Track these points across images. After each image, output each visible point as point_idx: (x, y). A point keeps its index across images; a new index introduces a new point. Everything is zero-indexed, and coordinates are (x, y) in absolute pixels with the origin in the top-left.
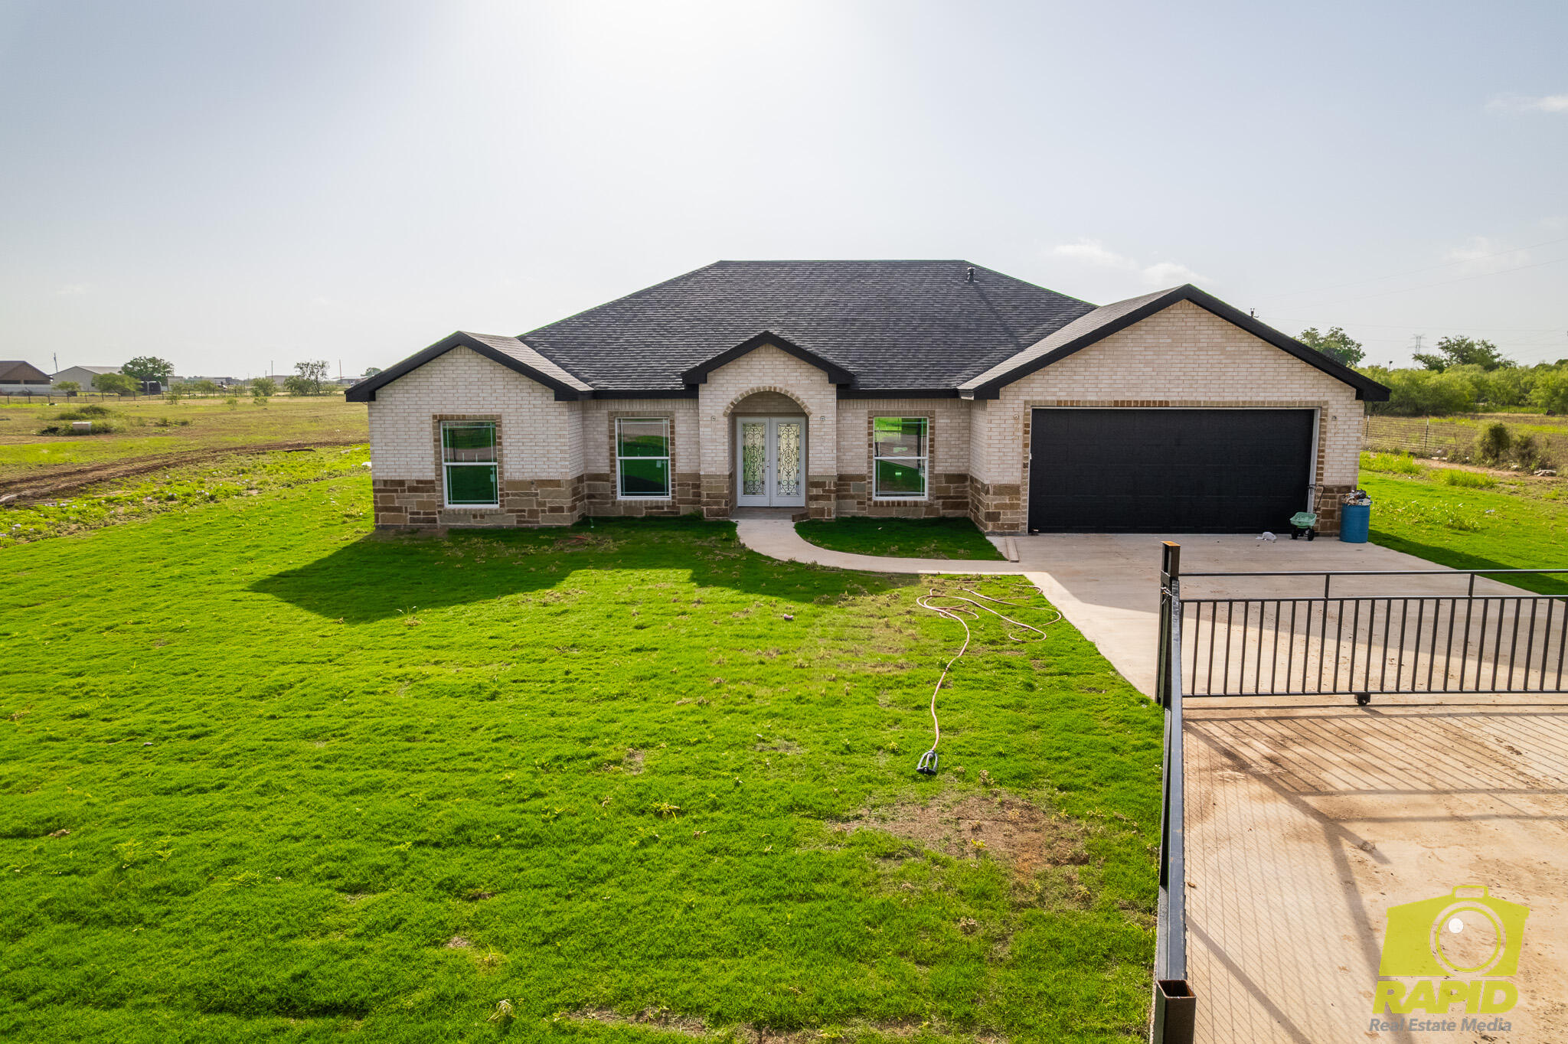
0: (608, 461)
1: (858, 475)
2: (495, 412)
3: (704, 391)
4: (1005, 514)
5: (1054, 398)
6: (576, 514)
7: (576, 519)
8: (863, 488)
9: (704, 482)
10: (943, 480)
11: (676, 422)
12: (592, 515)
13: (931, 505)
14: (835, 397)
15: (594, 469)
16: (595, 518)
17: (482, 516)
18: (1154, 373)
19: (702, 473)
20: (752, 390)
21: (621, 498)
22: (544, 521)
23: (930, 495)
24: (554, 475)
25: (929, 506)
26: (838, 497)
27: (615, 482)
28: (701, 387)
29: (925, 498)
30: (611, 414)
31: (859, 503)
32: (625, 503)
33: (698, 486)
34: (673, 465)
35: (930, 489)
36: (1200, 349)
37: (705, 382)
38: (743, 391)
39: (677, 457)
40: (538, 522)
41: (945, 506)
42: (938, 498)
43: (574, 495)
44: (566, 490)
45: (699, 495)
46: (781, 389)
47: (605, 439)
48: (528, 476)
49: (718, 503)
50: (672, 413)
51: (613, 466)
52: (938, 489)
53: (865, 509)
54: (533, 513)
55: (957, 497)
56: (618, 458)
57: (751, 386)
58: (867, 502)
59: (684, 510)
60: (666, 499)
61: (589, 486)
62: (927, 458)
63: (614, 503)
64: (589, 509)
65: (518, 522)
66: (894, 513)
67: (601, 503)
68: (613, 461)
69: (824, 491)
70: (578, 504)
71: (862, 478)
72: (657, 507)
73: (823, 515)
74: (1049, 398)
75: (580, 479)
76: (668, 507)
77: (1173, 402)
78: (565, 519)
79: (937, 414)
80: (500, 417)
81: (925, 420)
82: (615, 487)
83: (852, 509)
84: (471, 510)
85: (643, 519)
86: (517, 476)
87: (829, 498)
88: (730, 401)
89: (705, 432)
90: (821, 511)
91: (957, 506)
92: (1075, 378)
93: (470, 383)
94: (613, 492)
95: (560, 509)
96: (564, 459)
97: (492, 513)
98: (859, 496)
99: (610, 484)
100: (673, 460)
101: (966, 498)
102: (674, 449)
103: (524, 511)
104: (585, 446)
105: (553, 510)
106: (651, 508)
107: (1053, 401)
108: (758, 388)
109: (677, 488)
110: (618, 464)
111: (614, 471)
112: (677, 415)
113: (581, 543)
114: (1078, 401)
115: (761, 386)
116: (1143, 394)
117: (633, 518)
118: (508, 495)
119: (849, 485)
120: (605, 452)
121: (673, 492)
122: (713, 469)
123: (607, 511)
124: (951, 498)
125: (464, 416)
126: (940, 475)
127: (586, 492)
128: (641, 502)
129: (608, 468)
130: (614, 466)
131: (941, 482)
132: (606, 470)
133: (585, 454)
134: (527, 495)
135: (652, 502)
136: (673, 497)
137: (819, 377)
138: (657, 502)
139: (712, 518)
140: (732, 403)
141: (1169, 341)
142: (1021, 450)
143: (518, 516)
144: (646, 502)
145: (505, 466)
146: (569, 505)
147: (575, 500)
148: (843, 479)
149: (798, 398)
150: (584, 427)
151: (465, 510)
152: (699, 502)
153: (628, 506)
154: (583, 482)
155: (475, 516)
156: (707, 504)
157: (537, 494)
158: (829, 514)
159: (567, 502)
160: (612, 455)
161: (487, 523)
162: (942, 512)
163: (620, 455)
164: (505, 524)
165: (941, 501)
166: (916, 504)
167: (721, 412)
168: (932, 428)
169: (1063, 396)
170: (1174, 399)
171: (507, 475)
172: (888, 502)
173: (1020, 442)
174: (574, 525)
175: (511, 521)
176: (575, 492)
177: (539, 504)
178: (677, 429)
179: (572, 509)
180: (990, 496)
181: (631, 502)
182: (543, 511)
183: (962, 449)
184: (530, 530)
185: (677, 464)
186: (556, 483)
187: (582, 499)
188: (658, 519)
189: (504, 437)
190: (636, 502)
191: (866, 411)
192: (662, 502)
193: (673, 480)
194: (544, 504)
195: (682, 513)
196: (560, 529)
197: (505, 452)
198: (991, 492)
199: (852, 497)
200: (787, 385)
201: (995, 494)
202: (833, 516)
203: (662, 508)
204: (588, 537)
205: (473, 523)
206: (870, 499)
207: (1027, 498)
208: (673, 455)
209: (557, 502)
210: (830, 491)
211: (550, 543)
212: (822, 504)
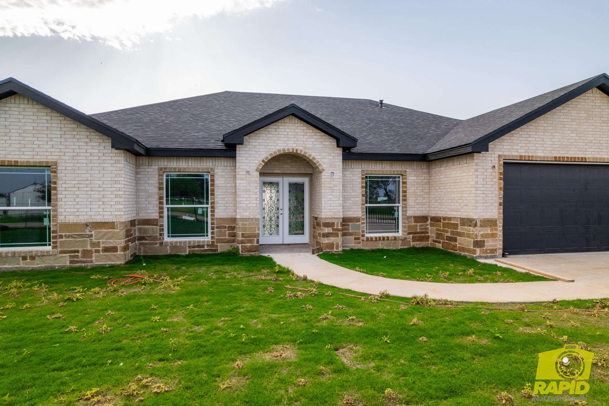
0: (157, 208)
1: (355, 218)
2: (51, 159)
3: (241, 152)
4: (488, 242)
5: (517, 154)
6: (129, 253)
7: (128, 258)
8: (358, 227)
9: (240, 224)
10: (413, 220)
11: (216, 176)
12: (142, 254)
13: (405, 239)
14: (341, 158)
15: (144, 216)
16: (145, 257)
17: (33, 258)
18: (577, 138)
19: (238, 217)
20: (279, 151)
21: (167, 239)
22: (97, 260)
23: (403, 231)
24: (108, 218)
25: (404, 240)
26: (344, 235)
27: (162, 226)
28: (238, 147)
29: (400, 234)
30: (160, 169)
31: (355, 239)
32: (171, 243)
33: (233, 228)
34: (213, 211)
35: (404, 227)
36: (603, 122)
37: (242, 144)
38: (272, 152)
39: (216, 205)
40: (91, 262)
41: (414, 239)
42: (409, 233)
43: (127, 236)
44: (120, 231)
45: (234, 235)
46: (301, 151)
47: (156, 190)
48: (83, 219)
49: (251, 241)
50: (213, 170)
51: (161, 213)
52: (409, 227)
53: (360, 243)
54: (87, 253)
55: (422, 233)
56: (165, 206)
57: (278, 147)
58: (362, 238)
59: (222, 248)
60: (206, 239)
61: (140, 230)
62: (400, 205)
63: (161, 244)
64: (140, 249)
65: (71, 262)
66: (380, 245)
67: (151, 244)
68: (161, 208)
69: (333, 230)
70: (130, 244)
71: (357, 220)
72: (199, 246)
73: (332, 248)
74: (514, 154)
75: (132, 223)
76: (208, 245)
77: (589, 158)
78: (117, 257)
79: (408, 173)
80: (56, 163)
81: (399, 177)
82: (163, 230)
83: (352, 244)
84: (19, 253)
85: (187, 256)
86: (72, 219)
87: (337, 235)
88: (261, 159)
89: (241, 183)
90: (331, 246)
91: (421, 239)
92: (530, 139)
93: (25, 131)
94: (161, 235)
95: (114, 249)
96: (119, 203)
97: (43, 255)
98: (355, 234)
99: (158, 228)
100: (213, 207)
101: (427, 233)
102: (214, 199)
103: (77, 251)
104: (137, 196)
105: (106, 250)
106: (193, 247)
107: (517, 156)
108: (284, 150)
109: (216, 230)
110: (165, 211)
111: (162, 217)
112: (216, 171)
113: (137, 282)
114: (533, 156)
115: (286, 148)
116: (570, 152)
117: (178, 256)
118: (61, 237)
119: (348, 225)
120: (155, 201)
121: (213, 233)
122: (247, 214)
123: (156, 249)
124: (418, 233)
125: (16, 162)
126: (411, 217)
127: (137, 234)
128: (185, 242)
129: (157, 214)
130: (163, 212)
131: (411, 222)
132: (156, 216)
133: (137, 203)
134: (80, 236)
135: (194, 242)
136: (212, 238)
137: (330, 143)
138: (199, 242)
139: (247, 254)
140: (263, 161)
141: (585, 115)
142: (497, 192)
143: (71, 257)
144: (190, 242)
145: (60, 210)
146: (123, 245)
147: (129, 241)
148: (345, 221)
149: (314, 158)
150: (137, 180)
151: (14, 253)
152: (233, 241)
153: (174, 246)
154: (134, 226)
155: (24, 258)
156: (242, 242)
157: (91, 236)
158: (337, 247)
159: (120, 243)
160: (161, 203)
161: (38, 264)
162: (412, 244)
163: (167, 204)
164: (57, 265)
165: (411, 236)
166: (395, 239)
167: (255, 168)
168: (404, 183)
169: (523, 152)
170: (589, 156)
171: (61, 219)
172: (376, 238)
173: (497, 186)
174: (127, 263)
175: (65, 261)
176: (128, 234)
177: (93, 244)
178: (216, 182)
179: (126, 248)
180: (478, 228)
181: (176, 242)
182: (97, 251)
183: (424, 198)
184: (81, 269)
185: (216, 211)
186: (111, 225)
187: (133, 241)
188: (201, 256)
189: (59, 182)
190: (180, 242)
191: (360, 170)
192: (203, 242)
193: (212, 224)
194: (98, 244)
195: (220, 250)
196: (112, 267)
197: (59, 196)
198: (478, 224)
199: (351, 234)
200: (305, 148)
201: (481, 226)
202: (340, 249)
203: (203, 246)
204: (144, 274)
205: (23, 265)
206: (363, 236)
207: (501, 229)
208: (213, 203)
209: (111, 243)
210: (338, 230)
211: (102, 283)
212: (332, 240)
